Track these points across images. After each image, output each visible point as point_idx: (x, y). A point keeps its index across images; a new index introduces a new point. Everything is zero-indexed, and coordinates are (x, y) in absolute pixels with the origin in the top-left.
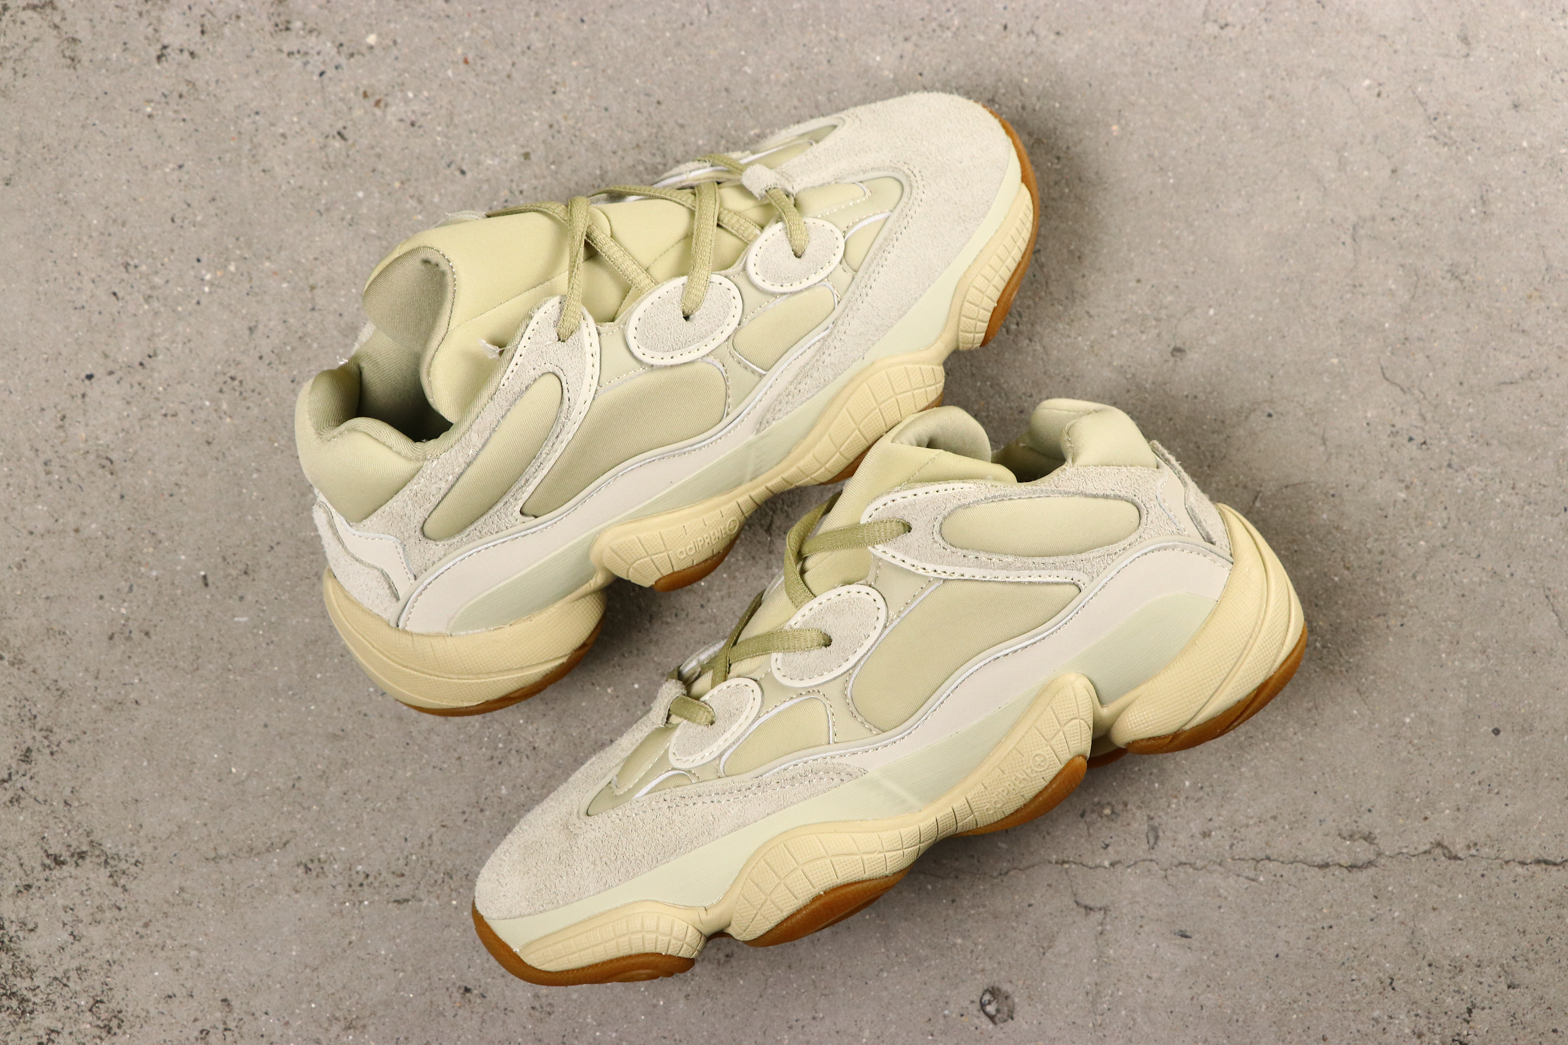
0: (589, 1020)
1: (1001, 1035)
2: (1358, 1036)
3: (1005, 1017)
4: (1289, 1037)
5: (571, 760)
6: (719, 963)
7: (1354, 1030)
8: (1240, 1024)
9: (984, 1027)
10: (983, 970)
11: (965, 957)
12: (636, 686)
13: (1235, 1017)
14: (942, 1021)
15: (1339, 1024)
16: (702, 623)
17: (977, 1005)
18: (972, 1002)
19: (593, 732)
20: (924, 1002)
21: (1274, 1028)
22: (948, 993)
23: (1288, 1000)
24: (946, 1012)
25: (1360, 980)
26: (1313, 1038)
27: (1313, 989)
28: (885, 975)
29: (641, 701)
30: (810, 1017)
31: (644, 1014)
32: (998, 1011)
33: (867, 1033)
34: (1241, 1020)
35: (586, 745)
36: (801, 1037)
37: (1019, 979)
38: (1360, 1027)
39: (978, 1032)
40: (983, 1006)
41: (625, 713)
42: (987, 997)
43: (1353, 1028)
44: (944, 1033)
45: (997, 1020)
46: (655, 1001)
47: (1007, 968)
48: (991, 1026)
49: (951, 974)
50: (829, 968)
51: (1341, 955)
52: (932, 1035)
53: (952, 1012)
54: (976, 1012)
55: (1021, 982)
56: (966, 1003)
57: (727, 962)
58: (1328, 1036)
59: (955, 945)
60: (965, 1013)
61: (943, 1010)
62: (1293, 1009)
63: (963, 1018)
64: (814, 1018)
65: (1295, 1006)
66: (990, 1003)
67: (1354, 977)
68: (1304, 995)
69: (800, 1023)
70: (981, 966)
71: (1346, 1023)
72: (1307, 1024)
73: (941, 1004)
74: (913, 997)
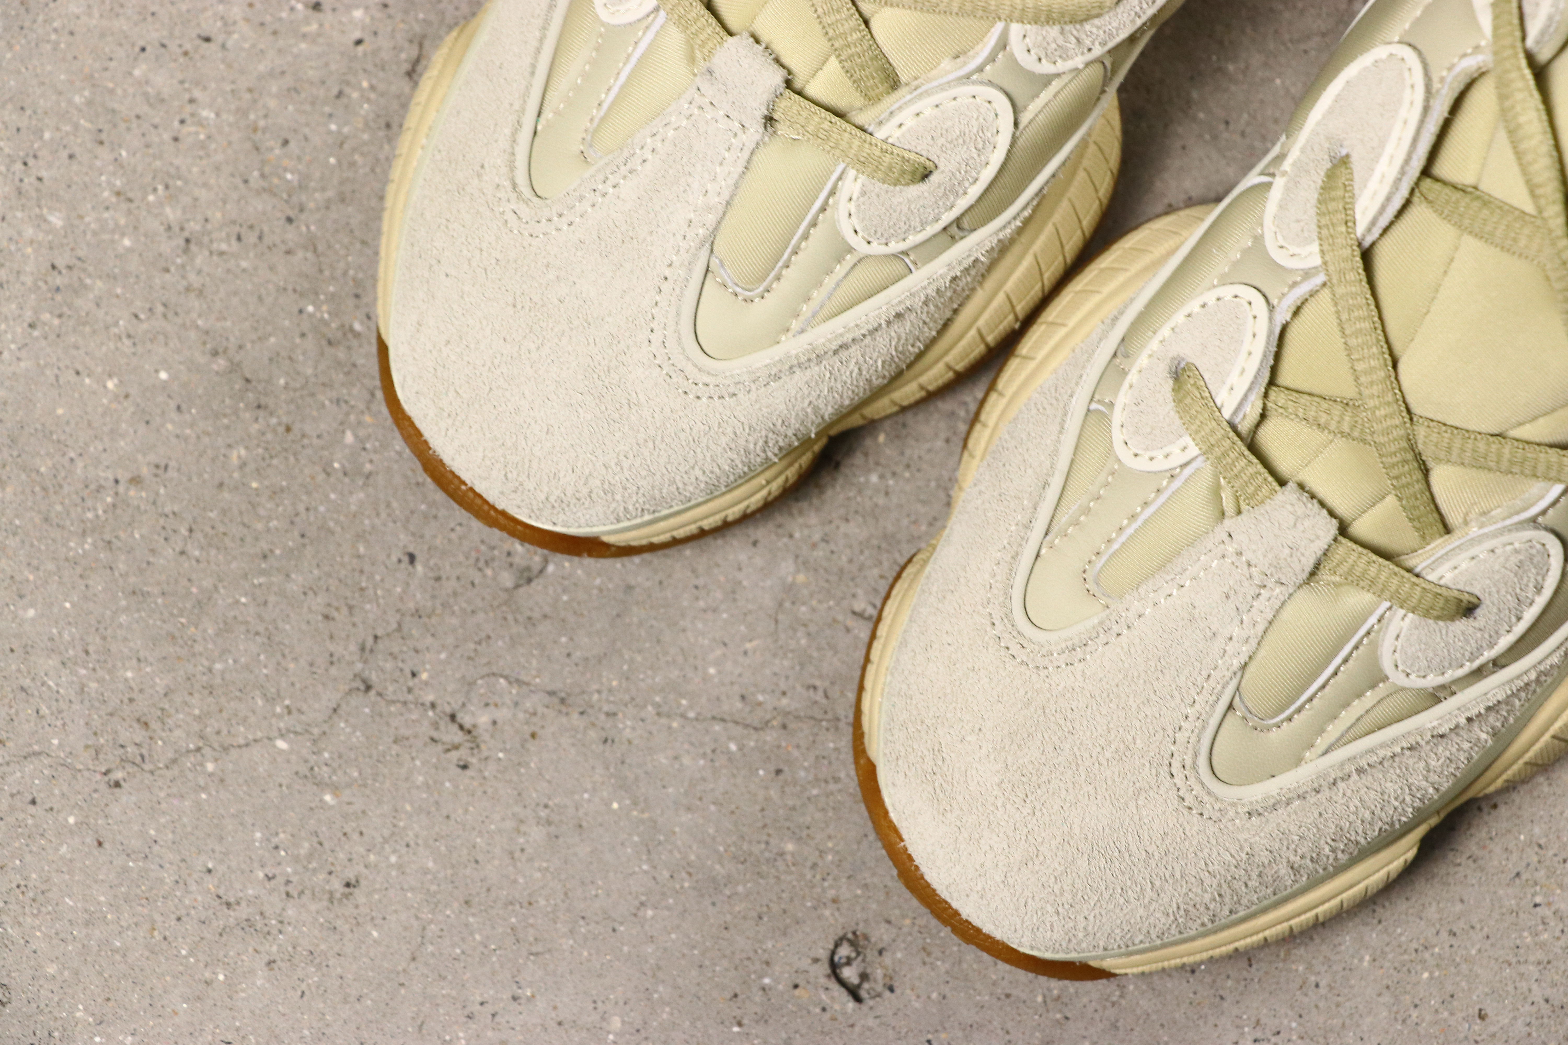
0: (79, 1014)
1: (871, 1022)
2: (1545, 1009)
3: (879, 988)
4: (1415, 1014)
5: (37, 520)
6: (331, 900)
7: (1538, 998)
8: (1323, 991)
9: (837, 1007)
10: (835, 901)
11: (802, 876)
12: (163, 375)
13: (1313, 979)
14: (758, 997)
15: (1510, 988)
16: (288, 252)
17: (825, 968)
18: (816, 960)
19: (80, 464)
20: (725, 963)
21: (1387, 998)
22: (769, 944)
23: (1414, 945)
24: (767, 981)
25: (1549, 904)
26: (1460, 1015)
27: (1462, 924)
28: (650, 913)
29: (173, 404)
30: (506, 995)
31: (186, 1000)
32: (864, 977)
33: (616, 1023)
34: (1323, 984)
35: (66, 489)
36: (490, 1034)
37: (904, 916)
38: (1548, 992)
39: (827, 1016)
40: (834, 969)
41: (142, 428)
42: (845, 951)
43: (1537, 995)
44: (762, 1019)
45: (863, 994)
46: (208, 975)
47: (881, 896)
48: (851, 1005)
49: (775, 908)
50: (542, 902)
51: (1515, 857)
52: (740, 1024)
53: (777, 981)
54: (823, 981)
55: (908, 922)
56: (805, 963)
57: (346, 896)
58: (1489, 1011)
59: (782, 854)
60: (802, 983)
61: (761, 977)
62: (1423, 962)
63: (797, 992)
64: (515, 998)
65: (1427, 955)
66: (849, 962)
67: (1538, 900)
68: (1444, 935)
69: (489, 1009)
70: (831, 893)
71: (1524, 985)
72: (1450, 988)
73: (758, 966)
74: (703, 954)
